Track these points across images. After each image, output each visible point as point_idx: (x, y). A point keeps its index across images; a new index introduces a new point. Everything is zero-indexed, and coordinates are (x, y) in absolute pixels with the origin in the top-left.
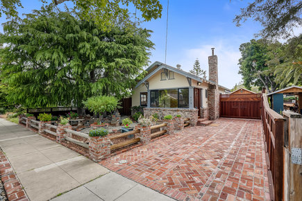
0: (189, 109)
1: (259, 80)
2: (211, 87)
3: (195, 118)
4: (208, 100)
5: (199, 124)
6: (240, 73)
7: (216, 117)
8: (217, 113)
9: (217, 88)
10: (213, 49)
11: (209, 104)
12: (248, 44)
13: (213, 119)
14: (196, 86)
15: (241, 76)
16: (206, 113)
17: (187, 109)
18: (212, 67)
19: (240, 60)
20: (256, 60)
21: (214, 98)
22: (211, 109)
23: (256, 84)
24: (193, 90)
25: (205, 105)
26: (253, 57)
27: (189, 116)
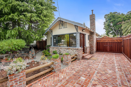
0: (77, 48)
1: (113, 32)
2: (92, 33)
3: (81, 54)
4: (90, 41)
5: (83, 58)
6: (104, 28)
7: (94, 52)
8: (95, 49)
9: (95, 34)
10: (92, 11)
11: (90, 44)
12: (109, 14)
13: (93, 53)
14: (81, 32)
15: (105, 30)
16: (88, 50)
17: (75, 48)
18: (92, 21)
19: (104, 23)
20: (112, 22)
21: (93, 40)
22: (91, 47)
23: (112, 34)
24: (79, 34)
25: (87, 45)
26: (111, 21)
27: (76, 53)
